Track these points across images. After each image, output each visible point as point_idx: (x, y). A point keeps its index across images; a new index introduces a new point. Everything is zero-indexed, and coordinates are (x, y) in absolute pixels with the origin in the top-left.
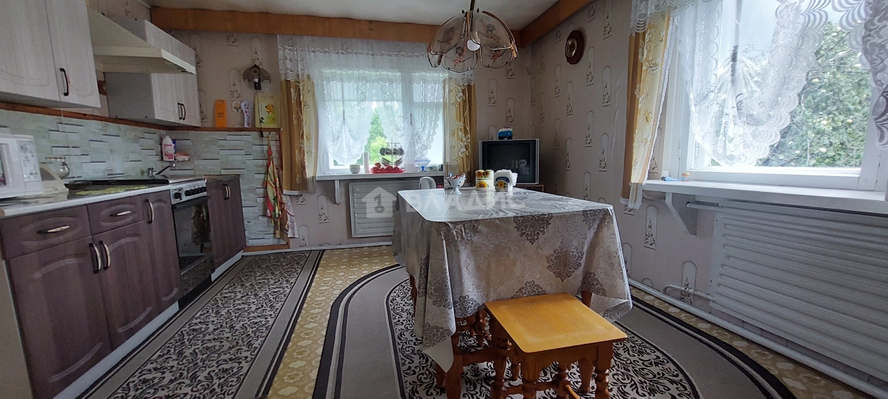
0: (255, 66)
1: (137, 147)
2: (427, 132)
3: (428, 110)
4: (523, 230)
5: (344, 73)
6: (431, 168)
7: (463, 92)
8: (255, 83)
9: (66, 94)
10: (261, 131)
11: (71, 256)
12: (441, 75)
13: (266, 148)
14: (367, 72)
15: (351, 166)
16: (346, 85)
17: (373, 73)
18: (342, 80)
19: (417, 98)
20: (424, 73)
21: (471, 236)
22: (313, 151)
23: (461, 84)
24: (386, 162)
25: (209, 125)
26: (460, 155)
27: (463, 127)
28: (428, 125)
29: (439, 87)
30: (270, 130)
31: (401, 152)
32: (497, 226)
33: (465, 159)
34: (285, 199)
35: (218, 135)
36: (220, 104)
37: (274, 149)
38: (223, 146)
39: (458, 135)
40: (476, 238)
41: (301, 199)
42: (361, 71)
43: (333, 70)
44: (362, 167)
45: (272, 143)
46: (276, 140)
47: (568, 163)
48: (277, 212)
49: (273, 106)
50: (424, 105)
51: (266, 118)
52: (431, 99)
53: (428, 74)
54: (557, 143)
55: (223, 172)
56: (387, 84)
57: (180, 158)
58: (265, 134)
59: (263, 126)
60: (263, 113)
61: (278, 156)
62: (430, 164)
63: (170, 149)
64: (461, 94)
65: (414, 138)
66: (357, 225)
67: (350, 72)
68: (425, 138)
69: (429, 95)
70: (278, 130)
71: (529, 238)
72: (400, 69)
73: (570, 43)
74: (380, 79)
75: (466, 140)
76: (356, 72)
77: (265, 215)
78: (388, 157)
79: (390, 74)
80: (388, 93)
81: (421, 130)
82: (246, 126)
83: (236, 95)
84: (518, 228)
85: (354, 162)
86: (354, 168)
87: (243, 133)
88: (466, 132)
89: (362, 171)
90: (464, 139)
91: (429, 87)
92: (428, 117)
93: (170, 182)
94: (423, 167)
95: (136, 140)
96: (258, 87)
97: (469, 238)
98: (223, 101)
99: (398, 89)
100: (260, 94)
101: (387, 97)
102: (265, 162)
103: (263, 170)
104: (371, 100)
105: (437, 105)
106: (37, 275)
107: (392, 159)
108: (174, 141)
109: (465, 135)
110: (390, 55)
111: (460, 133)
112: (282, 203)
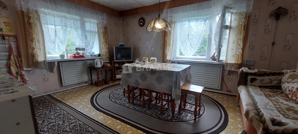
13: (7, 46)
17: (68, 15)
20: (90, 19)
23: (103, 26)
24: (78, 53)
26: (106, 51)
34: (23, 73)
39: (104, 44)
47: (140, 54)
50: (90, 32)
54: (135, 48)
58: (6, 38)
61: (16, 50)
62: (95, 54)
65: (88, 44)
66: (65, 81)
78: (79, 51)
86: (62, 56)
89: (66, 58)
102: (7, 54)
103: (6, 58)
105: (95, 32)
107: (81, 52)
109: (106, 44)
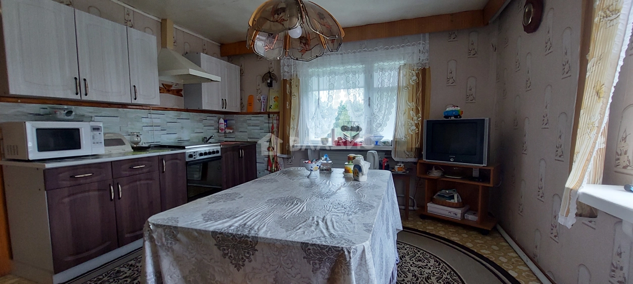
0: (269, 72)
1: (201, 125)
2: (383, 112)
3: (385, 94)
4: (224, 250)
5: (320, 70)
6: (384, 143)
7: (417, 75)
8: (268, 83)
9: (135, 99)
10: (269, 114)
11: (94, 190)
12: (397, 63)
14: (336, 68)
15: (322, 139)
16: (321, 79)
18: (318, 76)
19: (376, 84)
21: (171, 243)
22: (296, 127)
25: (245, 111)
27: (415, 107)
28: (384, 106)
29: (394, 73)
30: (274, 113)
31: (358, 129)
32: (195, 239)
33: (414, 136)
35: (247, 117)
36: (251, 97)
37: (275, 126)
38: (250, 124)
40: (176, 247)
41: (290, 160)
42: (332, 68)
43: (313, 69)
44: (330, 139)
45: (275, 121)
46: (277, 120)
48: (273, 168)
49: (278, 97)
51: (273, 106)
52: (388, 84)
53: (386, 64)
55: (249, 140)
56: (350, 76)
57: (228, 131)
59: (271, 110)
60: (272, 102)
63: (223, 126)
64: (415, 78)
67: (324, 69)
68: (381, 117)
69: (386, 80)
70: (278, 113)
71: (233, 262)
72: (362, 62)
73: (527, 10)
74: (346, 72)
75: (417, 119)
76: (328, 69)
77: (267, 170)
79: (354, 67)
80: (351, 82)
81: (377, 110)
82: (262, 111)
83: (259, 91)
84: (219, 246)
85: (325, 136)
87: (259, 115)
88: (417, 112)
90: (415, 118)
91: (387, 74)
92: (385, 99)
93: (186, 147)
94: (377, 142)
95: (201, 121)
96: (270, 85)
97: (169, 245)
98: (252, 95)
99: (361, 78)
100: (271, 90)
101: (349, 85)
104: (339, 89)
106: (66, 200)
108: (225, 121)
110: (354, 52)
111: (411, 112)
112: (276, 162)
